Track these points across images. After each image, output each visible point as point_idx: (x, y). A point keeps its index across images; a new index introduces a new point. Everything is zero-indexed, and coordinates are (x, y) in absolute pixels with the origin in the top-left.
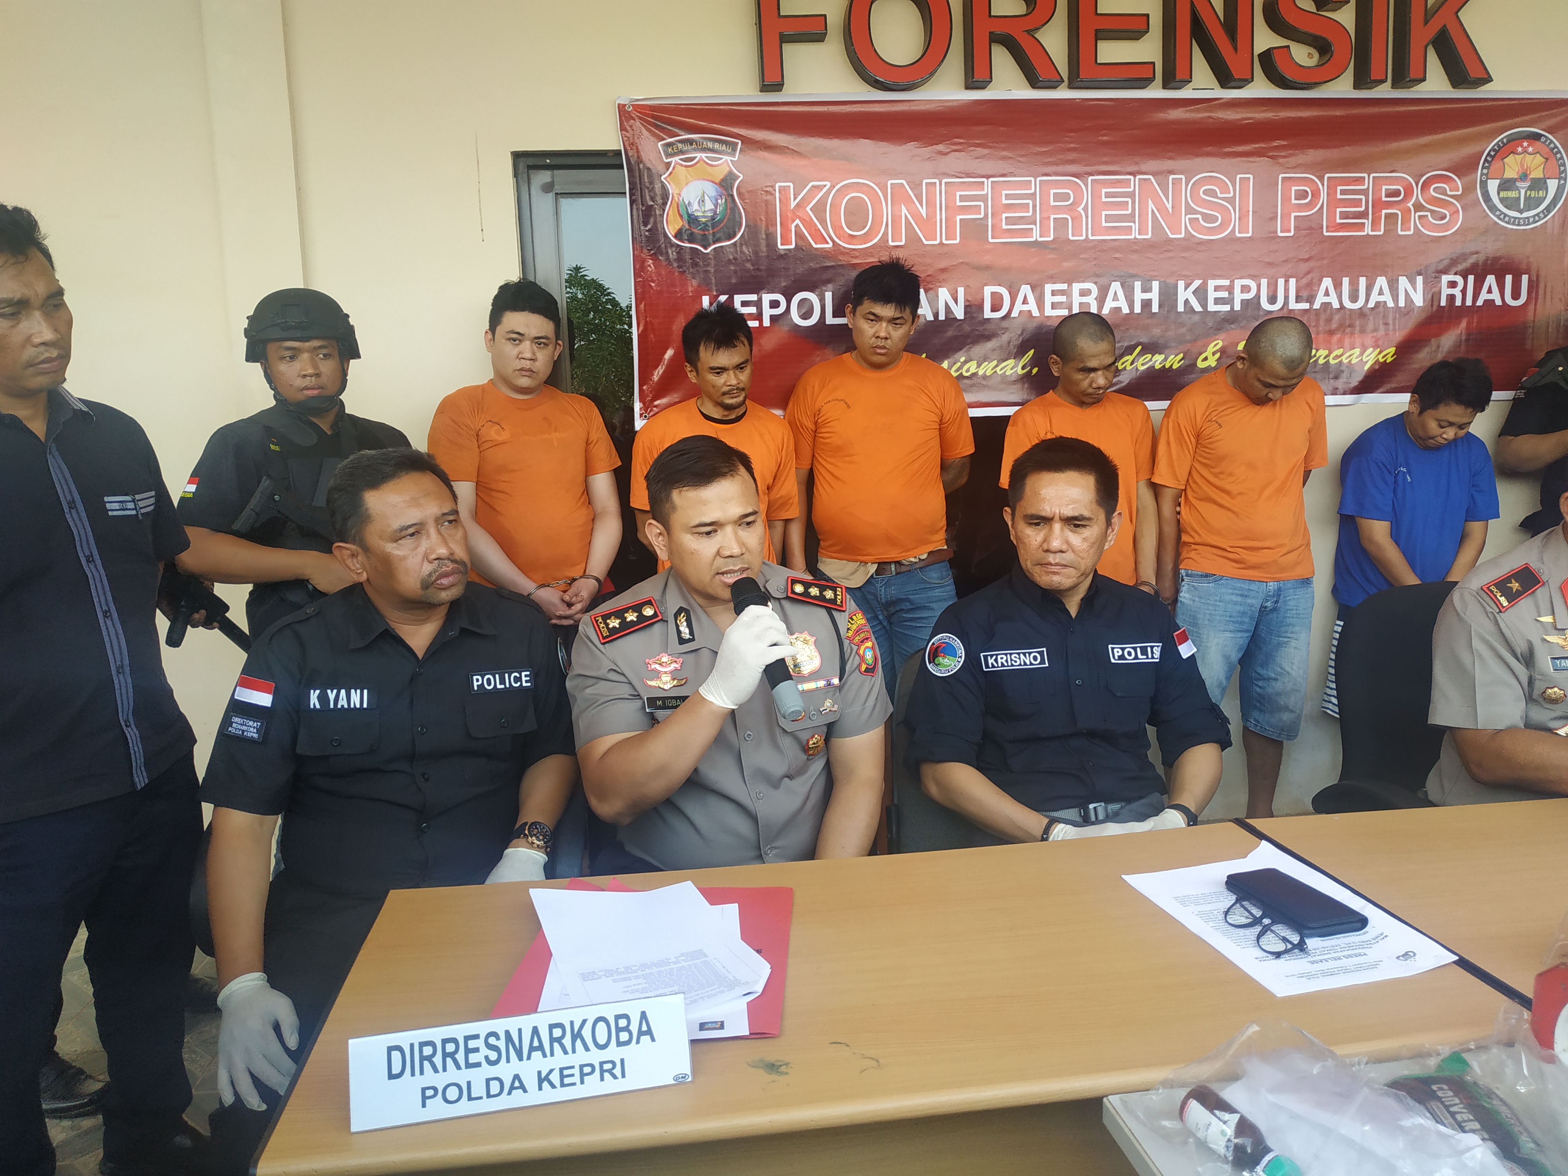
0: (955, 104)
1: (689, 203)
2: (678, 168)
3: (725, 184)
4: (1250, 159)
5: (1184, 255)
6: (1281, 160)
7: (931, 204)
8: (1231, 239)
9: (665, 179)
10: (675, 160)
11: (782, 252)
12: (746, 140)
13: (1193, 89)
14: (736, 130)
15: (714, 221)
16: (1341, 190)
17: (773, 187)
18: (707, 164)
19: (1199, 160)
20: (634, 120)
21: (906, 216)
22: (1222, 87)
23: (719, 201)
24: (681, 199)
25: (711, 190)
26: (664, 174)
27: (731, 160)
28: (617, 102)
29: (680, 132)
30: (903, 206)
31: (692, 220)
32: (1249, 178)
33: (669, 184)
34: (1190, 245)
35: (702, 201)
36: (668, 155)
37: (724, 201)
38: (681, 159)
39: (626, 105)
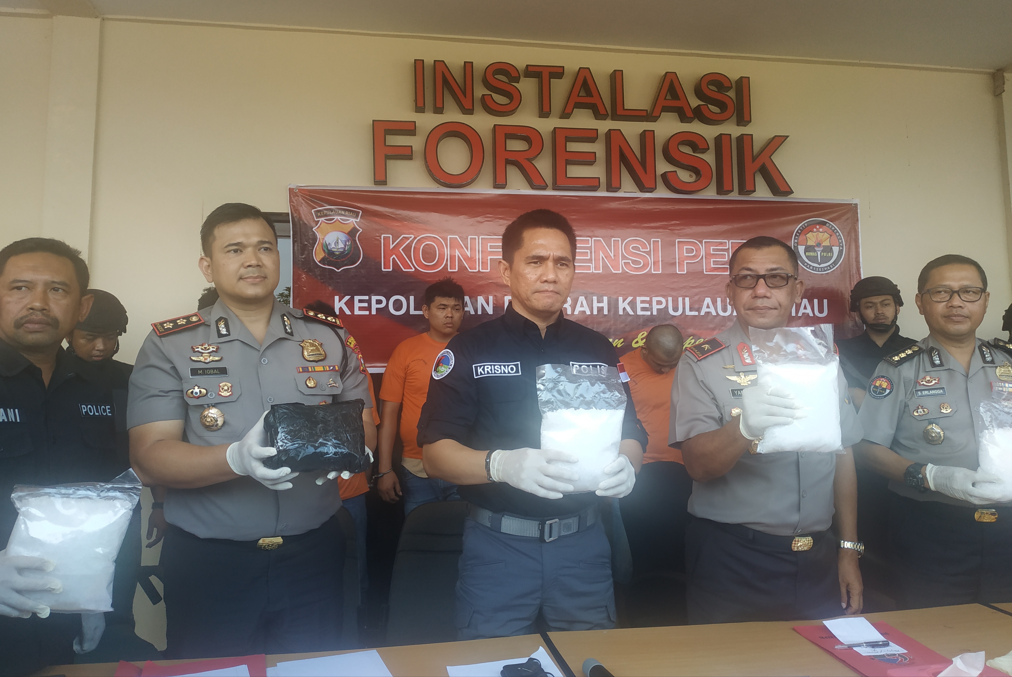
0: (487, 196)
1: (329, 244)
2: (323, 224)
3: (352, 233)
4: (659, 230)
5: (622, 282)
6: (676, 232)
7: (473, 250)
8: (649, 275)
9: (315, 230)
10: (321, 219)
11: (384, 273)
12: (365, 211)
13: (624, 192)
14: (359, 205)
15: (343, 254)
16: (713, 249)
17: (380, 237)
18: (341, 223)
19: (629, 230)
20: (298, 196)
21: (458, 256)
22: (641, 191)
23: (347, 243)
24: (324, 241)
25: (342, 237)
26: (315, 227)
27: (355, 221)
28: (289, 187)
29: (325, 205)
30: (456, 250)
31: (331, 253)
32: (658, 241)
33: (317, 232)
34: (625, 276)
35: (337, 243)
36: (317, 217)
37: (350, 243)
38: (326, 220)
39: (294, 189)
